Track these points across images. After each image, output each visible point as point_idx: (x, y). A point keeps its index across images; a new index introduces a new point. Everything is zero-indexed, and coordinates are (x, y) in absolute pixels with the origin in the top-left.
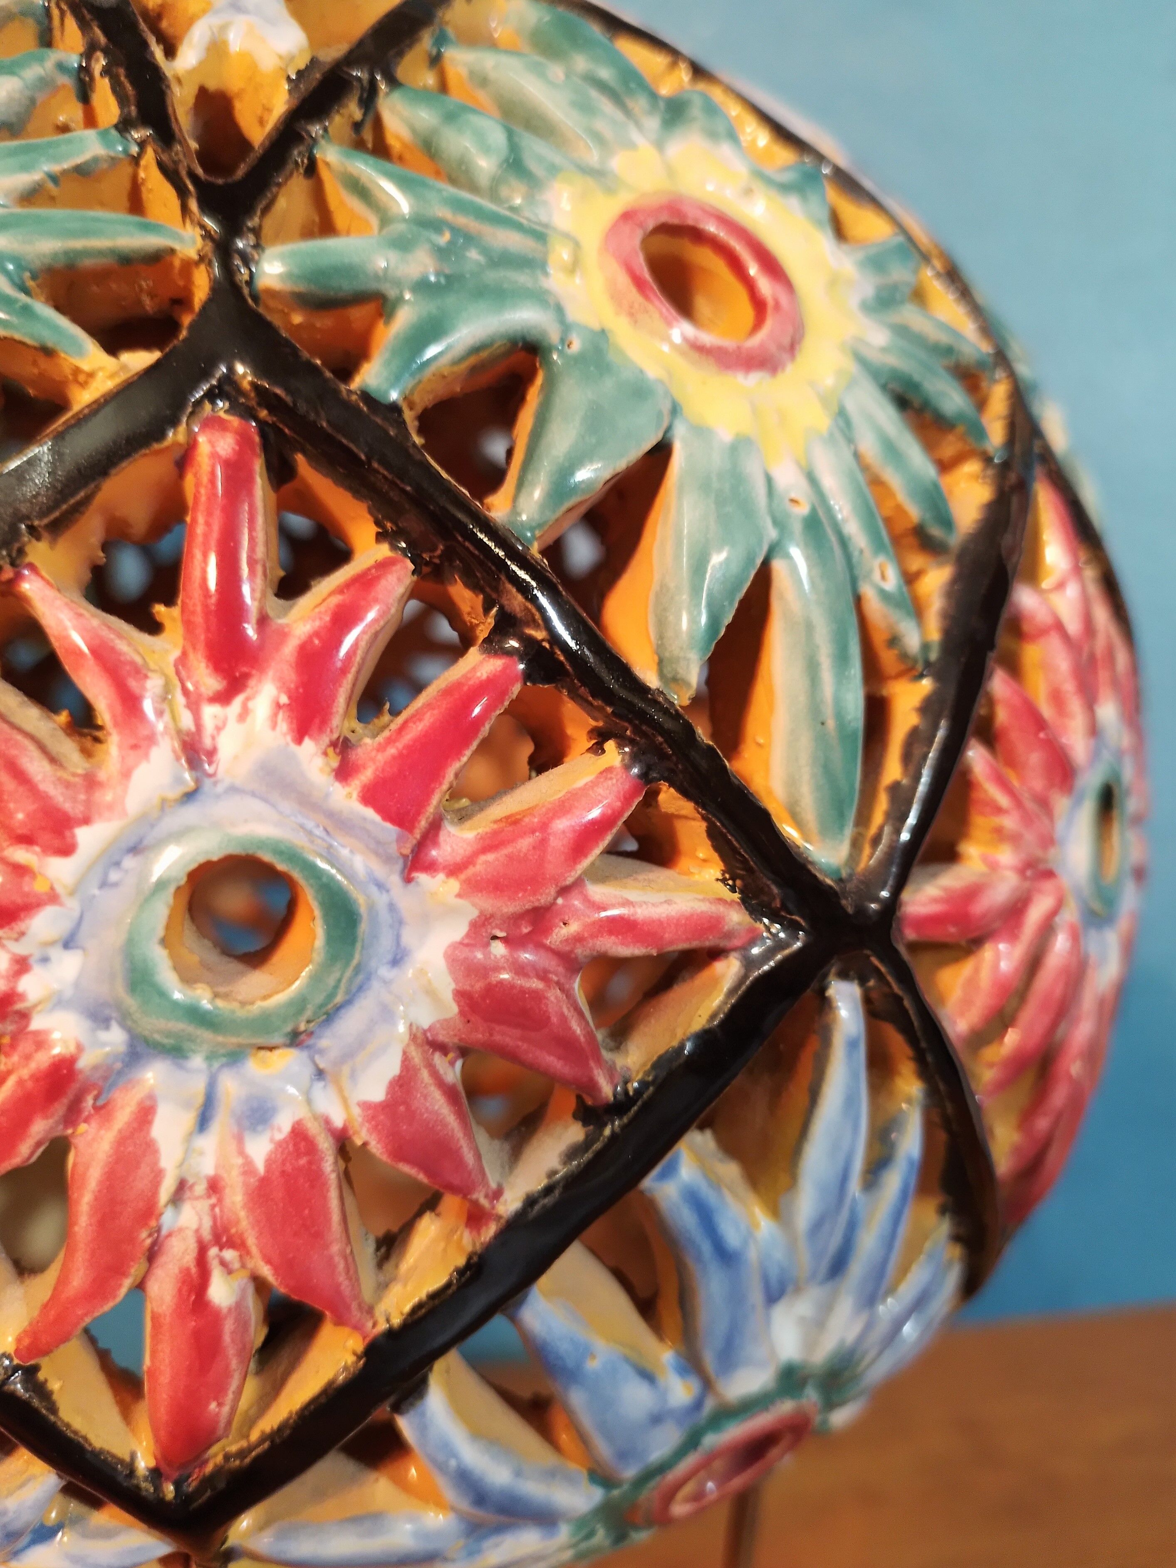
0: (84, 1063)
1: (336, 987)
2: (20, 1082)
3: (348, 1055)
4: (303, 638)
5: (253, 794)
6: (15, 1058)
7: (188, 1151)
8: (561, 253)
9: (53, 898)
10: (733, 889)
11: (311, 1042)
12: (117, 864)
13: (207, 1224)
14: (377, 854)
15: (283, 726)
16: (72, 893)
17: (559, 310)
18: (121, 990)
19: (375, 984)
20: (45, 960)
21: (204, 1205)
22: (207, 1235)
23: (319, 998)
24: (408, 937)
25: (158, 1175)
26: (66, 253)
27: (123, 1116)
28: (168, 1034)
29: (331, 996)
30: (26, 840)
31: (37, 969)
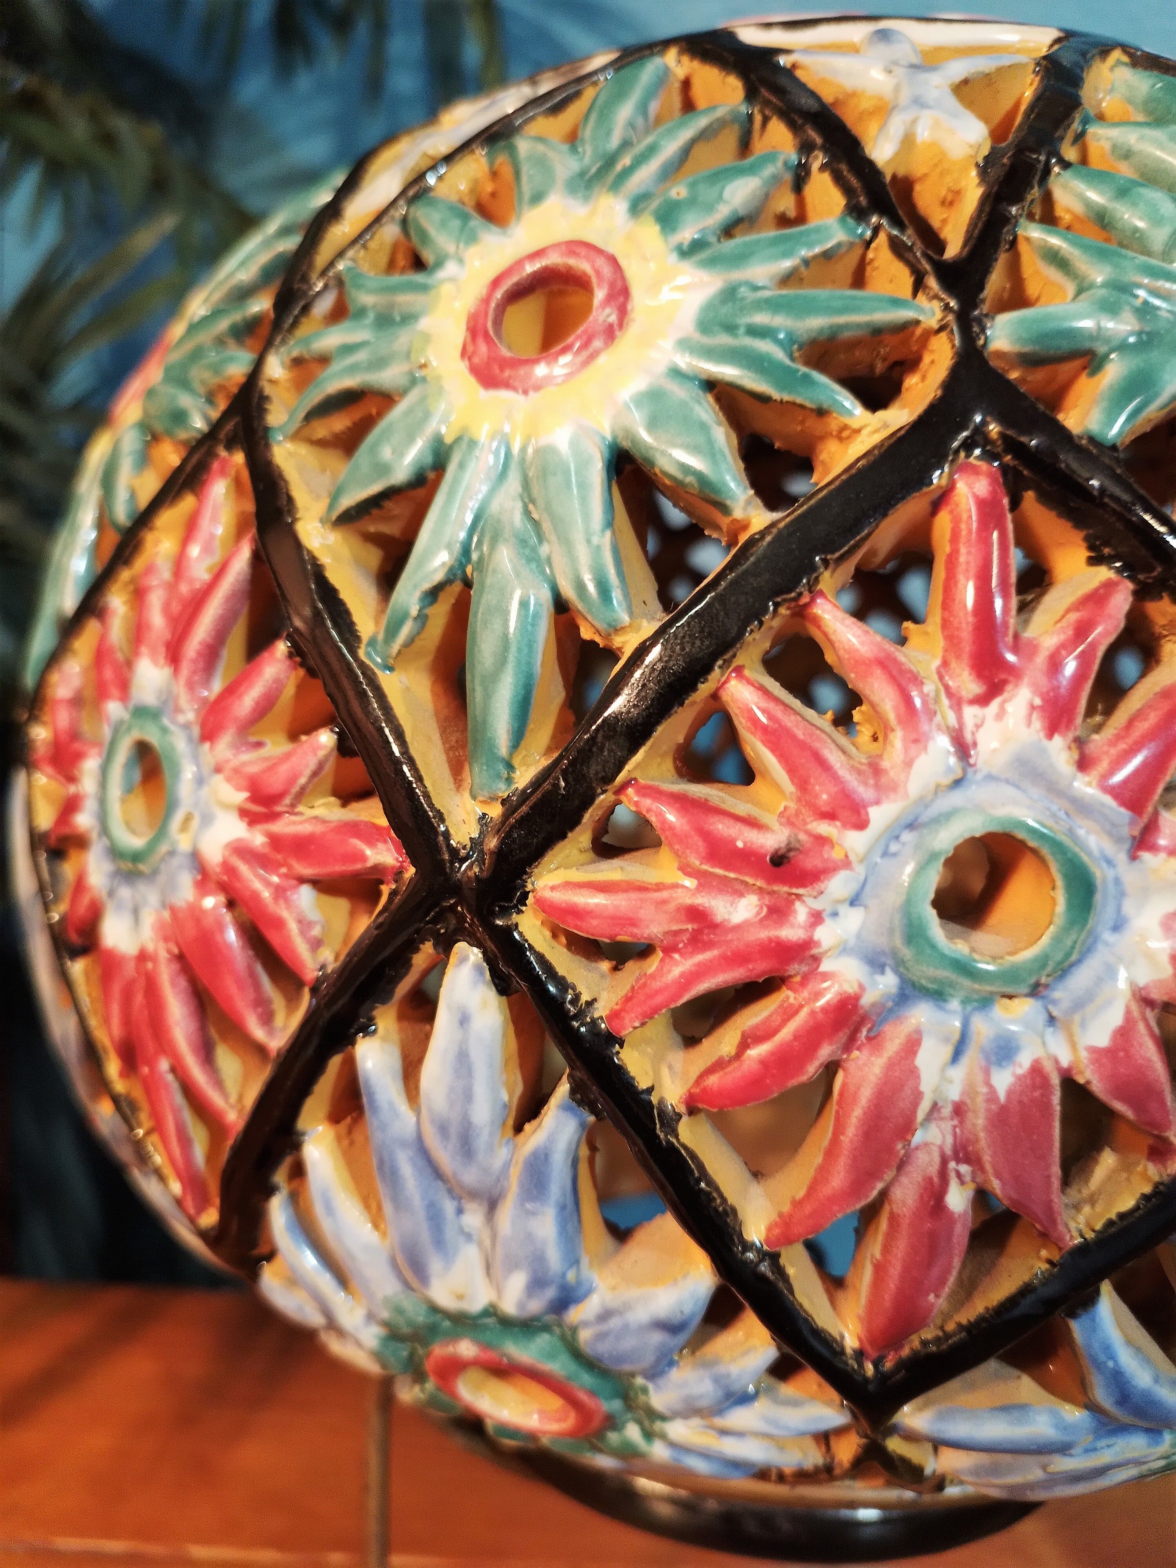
0: (866, 1000)
1: (1073, 947)
2: (813, 1013)
3: (1079, 1005)
4: (1052, 649)
5: (1007, 781)
6: (805, 994)
7: (944, 1078)
9: (846, 864)
11: (1045, 993)
12: (897, 838)
13: (949, 1140)
14: (1110, 834)
15: (1037, 724)
16: (861, 861)
18: (898, 942)
19: (1100, 946)
20: (835, 914)
21: (947, 1126)
22: (948, 1151)
23: (1059, 956)
24: (1128, 907)
25: (918, 1096)
26: (831, 327)
27: (893, 1046)
28: (934, 980)
29: (1068, 955)
30: (830, 816)
31: (828, 922)
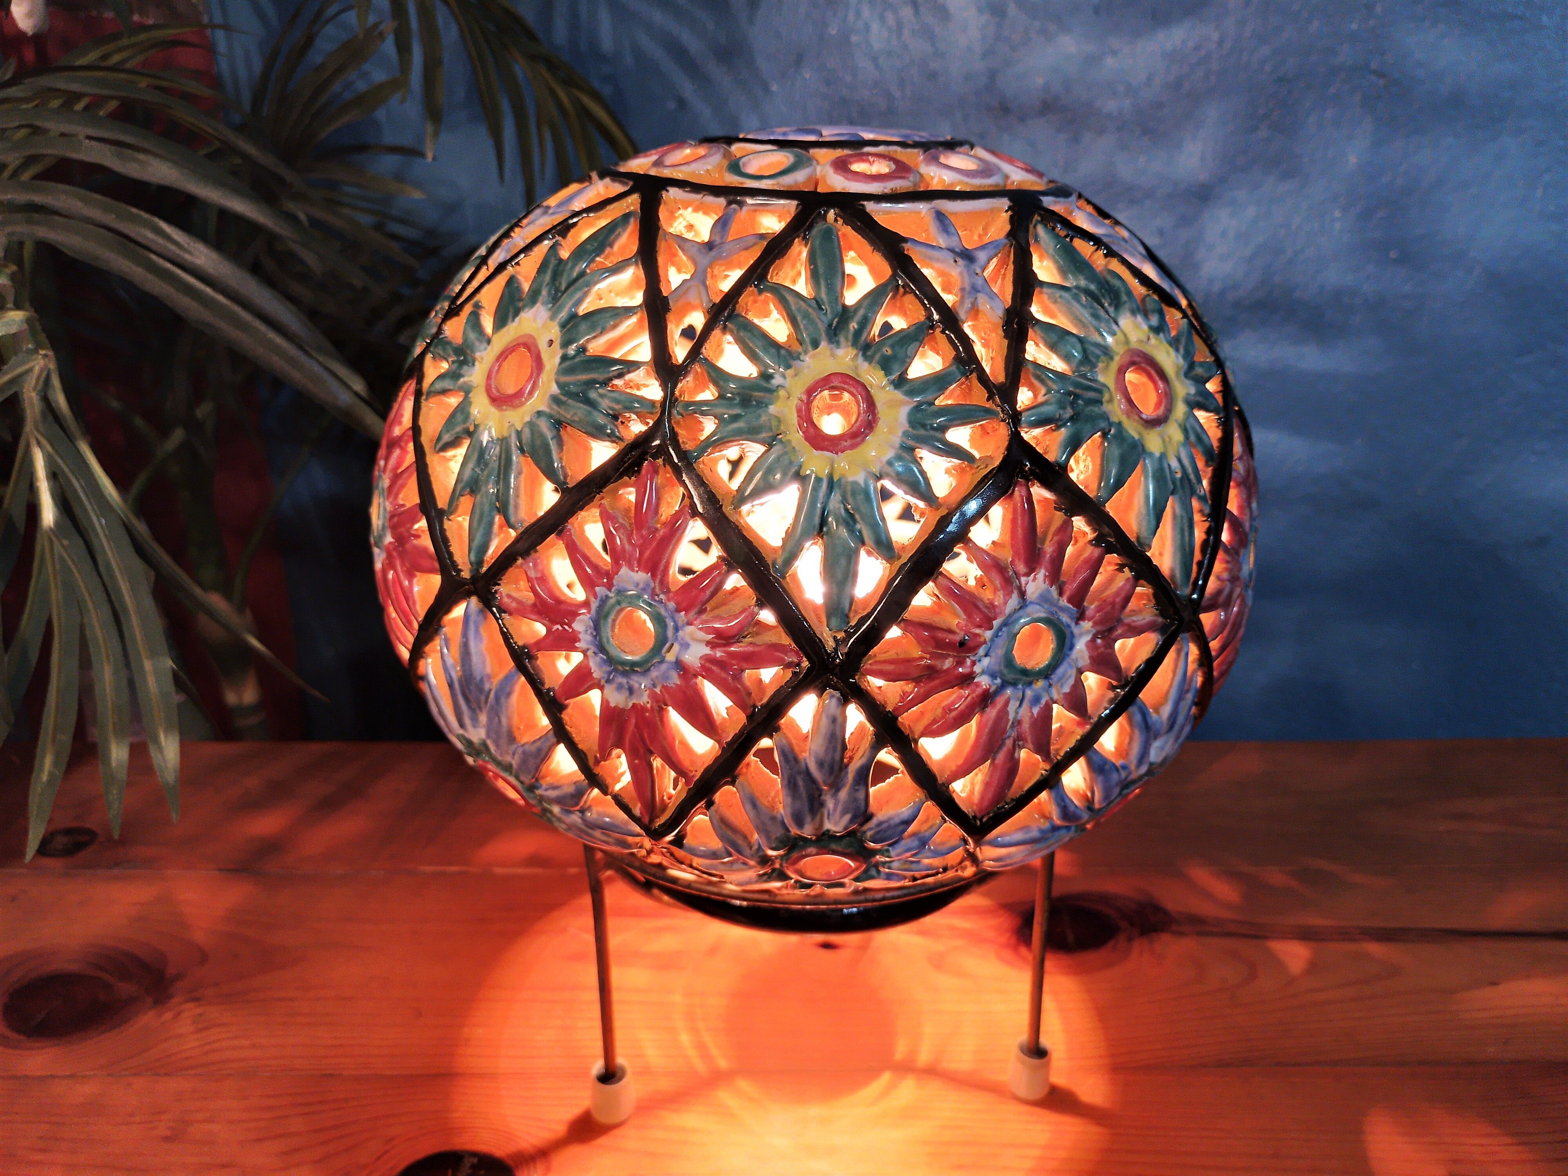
0: (992, 690)
1: (1058, 659)
2: (973, 698)
3: (1060, 679)
4: (1051, 553)
5: (1037, 604)
7: (1016, 713)
8: (1106, 396)
9: (985, 642)
10: (1157, 609)
12: (1001, 630)
13: (1016, 734)
14: (1070, 617)
15: (1047, 582)
16: (990, 641)
17: (1108, 419)
18: (1002, 668)
19: (1067, 657)
20: (980, 661)
21: (1016, 729)
23: (1054, 663)
24: (1074, 641)
25: (1008, 720)
27: (1000, 705)
28: (1014, 679)
29: (1057, 662)
30: (979, 626)
31: (978, 664)
